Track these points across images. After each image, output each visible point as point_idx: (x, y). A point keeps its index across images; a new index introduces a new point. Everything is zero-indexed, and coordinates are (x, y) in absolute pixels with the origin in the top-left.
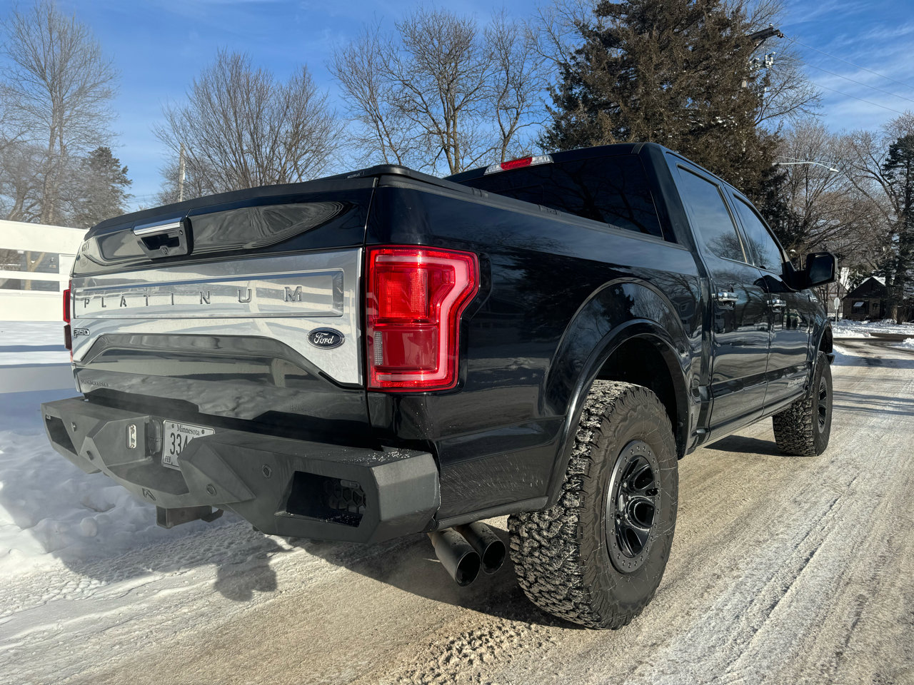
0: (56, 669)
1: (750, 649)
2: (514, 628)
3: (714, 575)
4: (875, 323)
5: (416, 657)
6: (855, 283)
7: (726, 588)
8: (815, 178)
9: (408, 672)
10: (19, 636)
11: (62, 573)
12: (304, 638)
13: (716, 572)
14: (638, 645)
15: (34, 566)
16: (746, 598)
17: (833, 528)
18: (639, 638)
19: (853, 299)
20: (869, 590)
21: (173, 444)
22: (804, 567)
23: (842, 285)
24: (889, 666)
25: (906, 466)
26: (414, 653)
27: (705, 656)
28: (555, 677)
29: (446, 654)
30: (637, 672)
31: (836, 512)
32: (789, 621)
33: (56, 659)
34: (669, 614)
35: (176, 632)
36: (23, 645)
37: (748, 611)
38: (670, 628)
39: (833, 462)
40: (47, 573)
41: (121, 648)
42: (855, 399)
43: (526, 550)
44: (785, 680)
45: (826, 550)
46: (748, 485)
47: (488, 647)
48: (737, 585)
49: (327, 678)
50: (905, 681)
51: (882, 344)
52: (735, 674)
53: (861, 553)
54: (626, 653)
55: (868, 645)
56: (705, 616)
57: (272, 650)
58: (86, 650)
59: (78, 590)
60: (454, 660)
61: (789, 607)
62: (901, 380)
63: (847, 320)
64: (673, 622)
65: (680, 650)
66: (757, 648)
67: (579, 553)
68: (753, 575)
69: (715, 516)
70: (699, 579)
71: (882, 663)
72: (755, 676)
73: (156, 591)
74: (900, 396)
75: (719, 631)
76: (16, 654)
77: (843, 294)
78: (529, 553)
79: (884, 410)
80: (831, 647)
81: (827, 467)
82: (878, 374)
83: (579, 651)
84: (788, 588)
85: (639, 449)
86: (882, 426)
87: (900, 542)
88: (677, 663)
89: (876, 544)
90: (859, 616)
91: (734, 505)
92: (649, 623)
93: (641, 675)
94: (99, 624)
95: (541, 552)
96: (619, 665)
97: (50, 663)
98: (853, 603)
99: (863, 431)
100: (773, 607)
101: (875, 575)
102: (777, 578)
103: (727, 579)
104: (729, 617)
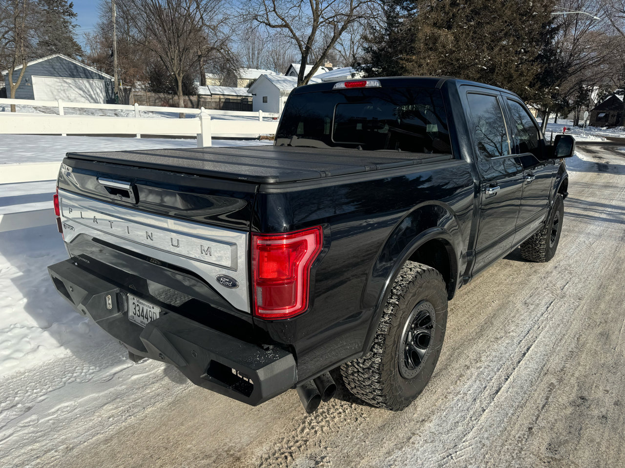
0: (78, 435)
1: (478, 425)
2: (342, 406)
3: (466, 366)
4: (611, 129)
5: (284, 429)
6: (602, 99)
7: (471, 376)
8: (583, 20)
9: (279, 439)
10: (53, 410)
11: (71, 359)
12: (219, 413)
13: (467, 363)
14: (414, 421)
15: (54, 355)
16: (482, 385)
17: (545, 327)
18: (415, 415)
19: (598, 111)
20: (558, 379)
21: (135, 309)
22: (521, 360)
23: (592, 100)
24: (558, 438)
25: (603, 272)
26: (283, 425)
27: (452, 429)
28: (363, 443)
29: (302, 426)
30: (411, 441)
31: (550, 313)
32: (505, 403)
33: (77, 428)
34: (434, 397)
35: (144, 408)
36: (57, 417)
37: (482, 395)
38: (434, 407)
39: (556, 267)
40: (63, 359)
41: (113, 420)
42: (582, 206)
43: (350, 372)
44: (496, 448)
45: (537, 346)
46: (498, 288)
47: (326, 421)
48: (478, 374)
49: (233, 443)
50: (565, 449)
51: (613, 148)
52: (467, 443)
53: (559, 348)
54: (406, 427)
55: (549, 423)
56: (456, 399)
57: (201, 422)
58: (94, 421)
59: (83, 374)
60: (307, 430)
61: (507, 392)
62: (617, 187)
63: (591, 127)
64: (436, 403)
65: (438, 425)
66: (483, 424)
67: (381, 379)
68: (489, 366)
69: (472, 315)
70: (456, 370)
71: (554, 435)
72: (479, 445)
73: (130, 376)
74: (614, 203)
75: (463, 410)
76: (54, 424)
77: (592, 106)
78: (352, 373)
79: (600, 218)
80: (526, 424)
81: (551, 272)
82: (603, 181)
83: (379, 425)
84: (509, 377)
85: (423, 307)
86: (595, 233)
87: (585, 339)
88: (435, 434)
89: (569, 341)
90: (548, 400)
91: (486, 306)
92: (422, 404)
93: (413, 443)
94: (99, 401)
95: (358, 375)
96: (401, 436)
97: (74, 430)
98: (546, 390)
99: (582, 238)
100: (497, 392)
101: (564, 367)
102: (503, 369)
103: (473, 369)
104: (470, 400)
